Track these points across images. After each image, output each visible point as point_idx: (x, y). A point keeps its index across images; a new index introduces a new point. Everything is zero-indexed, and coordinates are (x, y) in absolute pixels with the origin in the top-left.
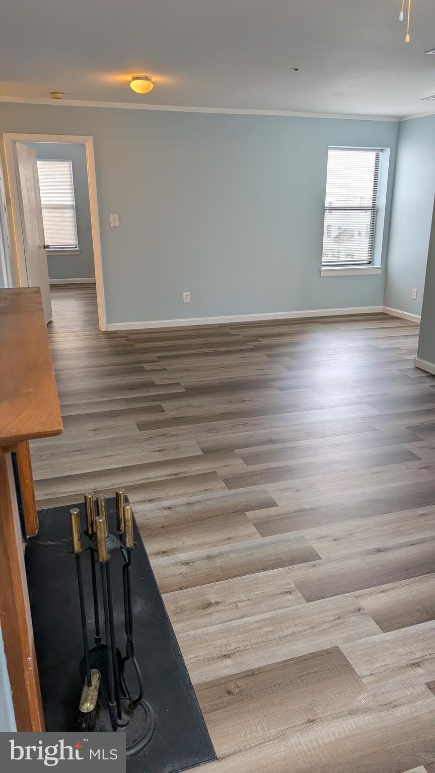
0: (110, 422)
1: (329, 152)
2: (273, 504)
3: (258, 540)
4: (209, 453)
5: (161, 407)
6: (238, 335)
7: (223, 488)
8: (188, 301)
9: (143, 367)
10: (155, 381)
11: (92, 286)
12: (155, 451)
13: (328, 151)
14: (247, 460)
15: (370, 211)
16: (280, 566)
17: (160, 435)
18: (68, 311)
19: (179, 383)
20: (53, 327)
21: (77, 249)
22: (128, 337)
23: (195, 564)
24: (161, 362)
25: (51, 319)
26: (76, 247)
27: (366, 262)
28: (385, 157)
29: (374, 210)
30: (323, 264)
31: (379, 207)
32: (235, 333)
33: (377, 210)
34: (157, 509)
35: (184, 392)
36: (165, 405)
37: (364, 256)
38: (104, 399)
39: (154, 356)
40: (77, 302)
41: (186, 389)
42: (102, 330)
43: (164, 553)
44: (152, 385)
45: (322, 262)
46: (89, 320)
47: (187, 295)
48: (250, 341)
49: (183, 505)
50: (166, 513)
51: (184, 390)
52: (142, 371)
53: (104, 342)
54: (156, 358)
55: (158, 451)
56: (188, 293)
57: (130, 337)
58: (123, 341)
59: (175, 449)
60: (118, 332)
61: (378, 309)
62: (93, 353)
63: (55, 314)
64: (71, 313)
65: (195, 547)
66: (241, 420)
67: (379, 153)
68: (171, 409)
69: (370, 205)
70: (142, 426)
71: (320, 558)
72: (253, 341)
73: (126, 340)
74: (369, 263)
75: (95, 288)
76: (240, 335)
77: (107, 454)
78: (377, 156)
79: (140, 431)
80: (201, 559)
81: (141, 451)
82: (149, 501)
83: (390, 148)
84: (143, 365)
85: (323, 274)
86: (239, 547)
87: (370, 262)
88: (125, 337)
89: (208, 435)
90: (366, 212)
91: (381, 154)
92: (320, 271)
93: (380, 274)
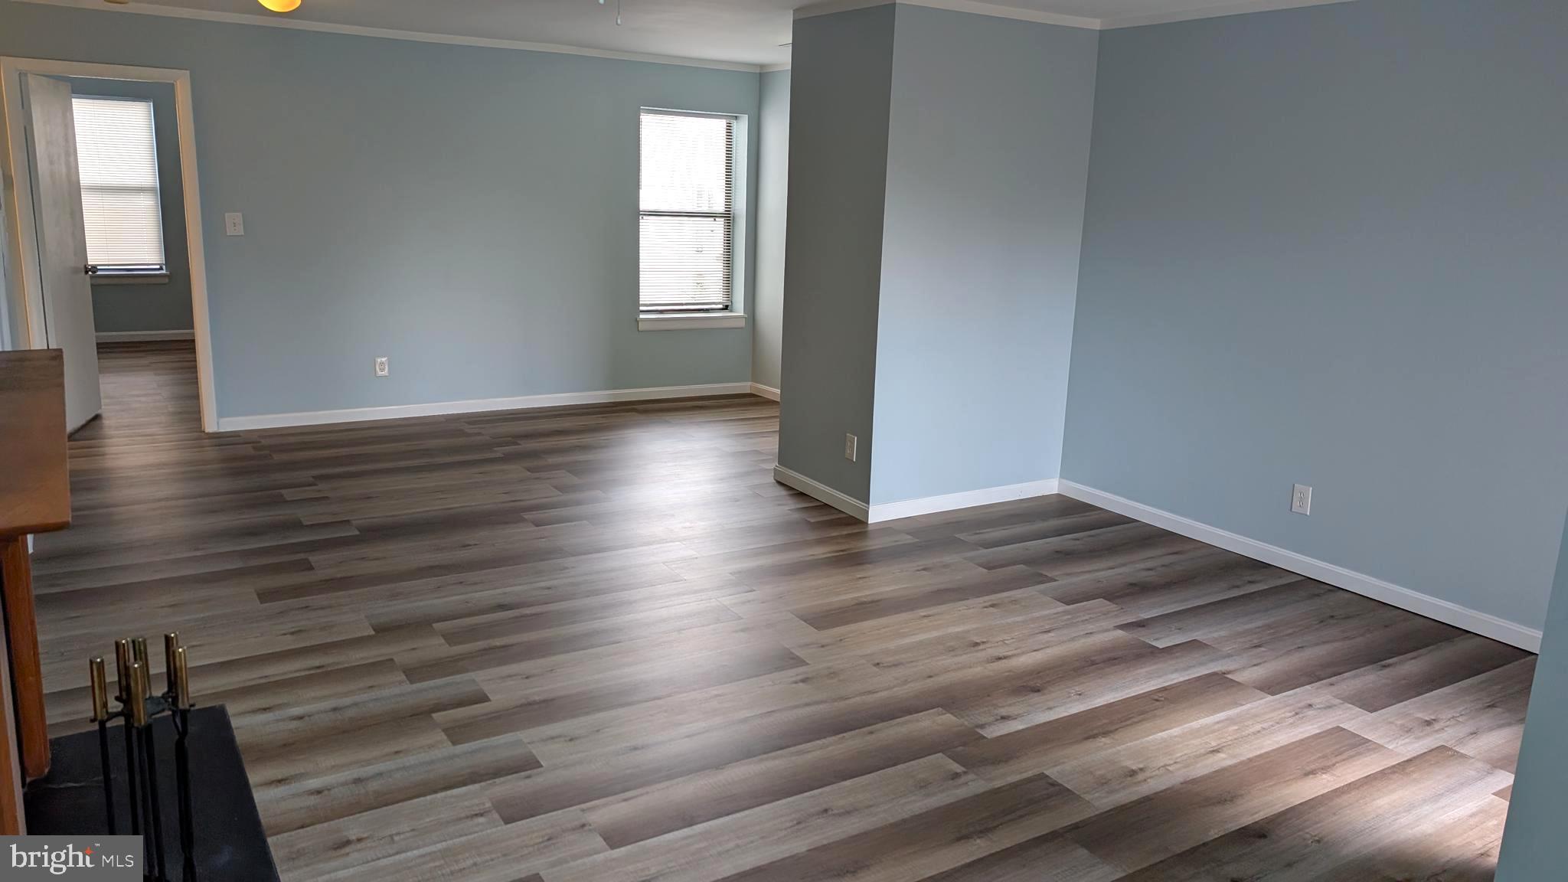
0: (203, 592)
1: (641, 117)
2: (483, 698)
3: (449, 749)
4: (385, 631)
5: (309, 563)
6: (479, 434)
7: (401, 683)
8: (385, 373)
9: (282, 496)
10: (302, 519)
11: (188, 346)
12: (285, 634)
13: (640, 115)
14: (451, 638)
15: (723, 219)
16: (474, 782)
17: (299, 609)
18: (138, 396)
19: (348, 521)
20: (101, 428)
21: (164, 272)
22: (259, 442)
23: (332, 792)
24: (322, 486)
25: (99, 412)
26: (161, 269)
27: (721, 306)
28: (742, 128)
29: (728, 217)
30: (641, 308)
31: (734, 210)
32: (476, 431)
33: (733, 216)
34: (278, 721)
35: (356, 536)
36: (314, 558)
37: (714, 294)
38: (198, 553)
39: (306, 475)
40: (158, 378)
41: (359, 531)
42: (207, 431)
43: (280, 781)
44: (297, 525)
45: (639, 305)
46: (180, 413)
47: (382, 363)
48: (500, 445)
49: (326, 712)
50: (294, 725)
51: (357, 533)
52: (278, 501)
53: (211, 453)
54: (311, 479)
55: (292, 633)
56: (384, 359)
57: (264, 442)
58: (248, 450)
59: (323, 629)
60: (241, 434)
61: (744, 387)
62: (184, 473)
63: (107, 401)
64: (143, 399)
65: (336, 768)
66: (450, 578)
67: (731, 121)
68: (325, 564)
69: (720, 208)
70: (264, 596)
71: (542, 766)
72: (507, 444)
73: (254, 448)
74: (726, 308)
75: (193, 350)
76: (483, 435)
77: (194, 643)
78: (729, 127)
79: (261, 603)
80: (345, 784)
81: (259, 635)
82: (265, 709)
83: (747, 114)
84: (283, 491)
85: (641, 326)
86: (412, 763)
87: (727, 306)
88: (253, 443)
89: (390, 603)
90: (715, 220)
91: (734, 124)
92: (637, 321)
93: (742, 328)
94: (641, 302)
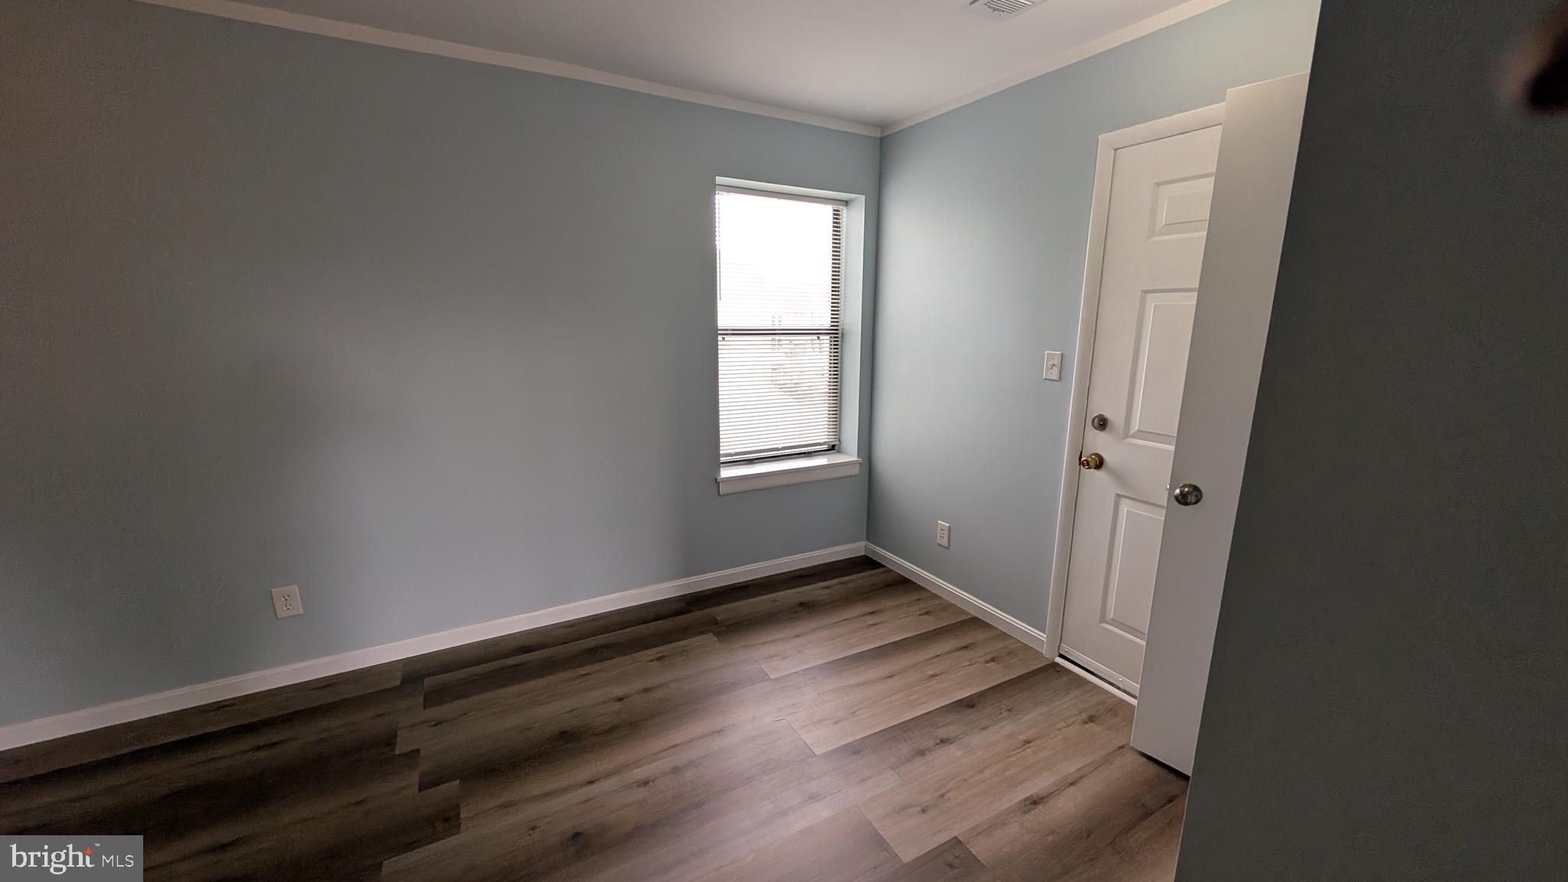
1: (715, 194)
13: (712, 189)
15: (828, 337)
27: (825, 447)
28: (855, 220)
29: (836, 334)
30: (722, 459)
31: (845, 327)
33: (842, 334)
37: (819, 434)
45: (718, 455)
61: (857, 549)
67: (840, 207)
69: (826, 322)
74: (833, 449)
78: (836, 215)
83: (864, 196)
85: (724, 489)
87: (833, 446)
90: (818, 338)
91: (844, 212)
92: (717, 482)
93: (855, 476)
94: (721, 452)
